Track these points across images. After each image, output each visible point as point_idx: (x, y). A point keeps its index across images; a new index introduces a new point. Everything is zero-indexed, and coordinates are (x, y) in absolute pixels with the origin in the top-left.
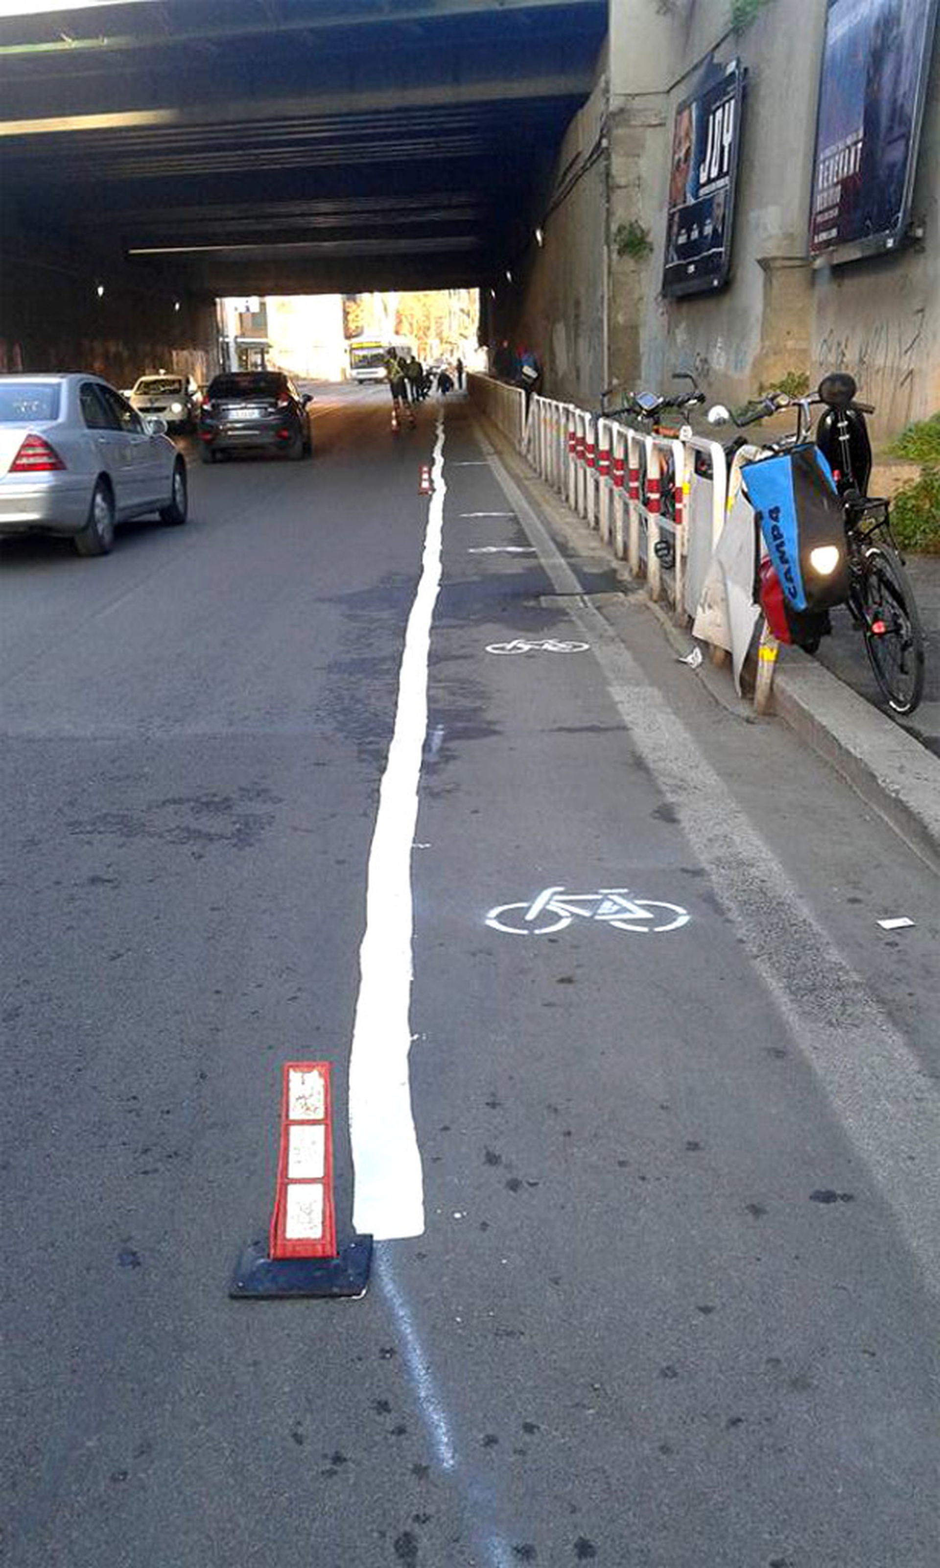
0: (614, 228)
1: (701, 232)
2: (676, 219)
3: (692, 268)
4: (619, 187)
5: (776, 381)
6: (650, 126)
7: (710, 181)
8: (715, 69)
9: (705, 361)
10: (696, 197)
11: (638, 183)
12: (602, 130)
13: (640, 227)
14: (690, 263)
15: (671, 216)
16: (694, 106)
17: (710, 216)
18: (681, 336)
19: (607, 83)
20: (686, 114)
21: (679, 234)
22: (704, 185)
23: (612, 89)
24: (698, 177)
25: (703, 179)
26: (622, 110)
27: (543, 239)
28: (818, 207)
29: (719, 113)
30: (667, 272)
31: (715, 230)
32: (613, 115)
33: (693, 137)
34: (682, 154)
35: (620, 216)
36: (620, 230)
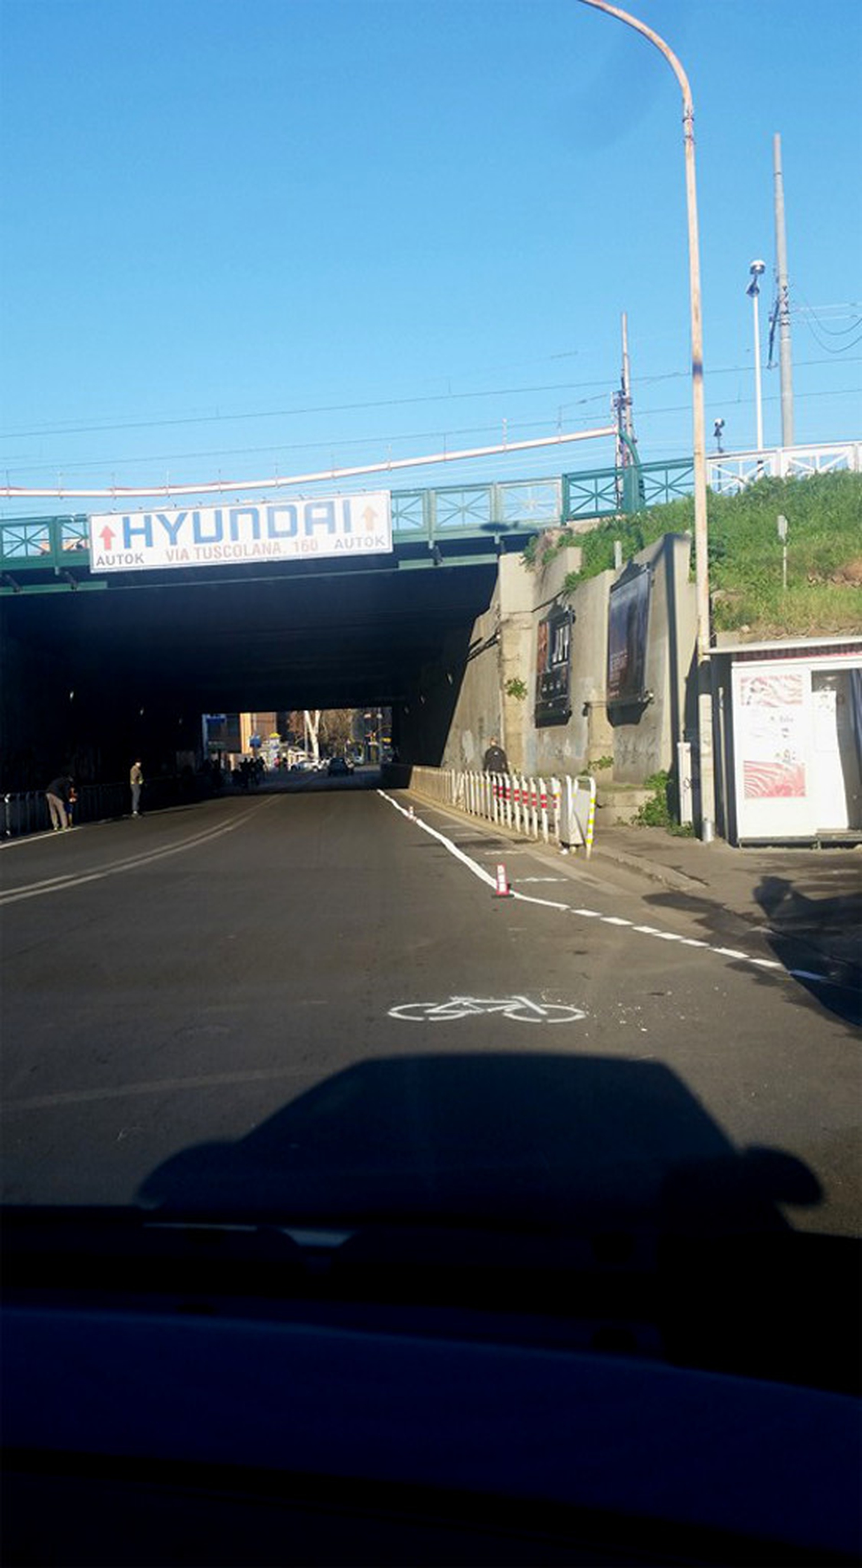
0: (505, 682)
1: (555, 687)
2: (541, 679)
3: (550, 705)
4: (508, 660)
5: (597, 760)
6: (524, 628)
7: (558, 662)
8: (557, 608)
9: (560, 751)
10: (551, 668)
11: (518, 658)
12: (496, 630)
13: (520, 682)
14: (550, 702)
15: (538, 678)
16: (548, 624)
17: (559, 679)
18: (546, 738)
19: (499, 606)
20: (543, 626)
21: (543, 687)
22: (555, 664)
23: (503, 609)
24: (551, 660)
25: (555, 660)
26: (508, 621)
27: (454, 681)
28: (611, 680)
29: (561, 630)
30: (537, 706)
31: (562, 686)
32: (502, 623)
33: (548, 638)
34: (543, 646)
35: (509, 675)
36: (509, 682)
